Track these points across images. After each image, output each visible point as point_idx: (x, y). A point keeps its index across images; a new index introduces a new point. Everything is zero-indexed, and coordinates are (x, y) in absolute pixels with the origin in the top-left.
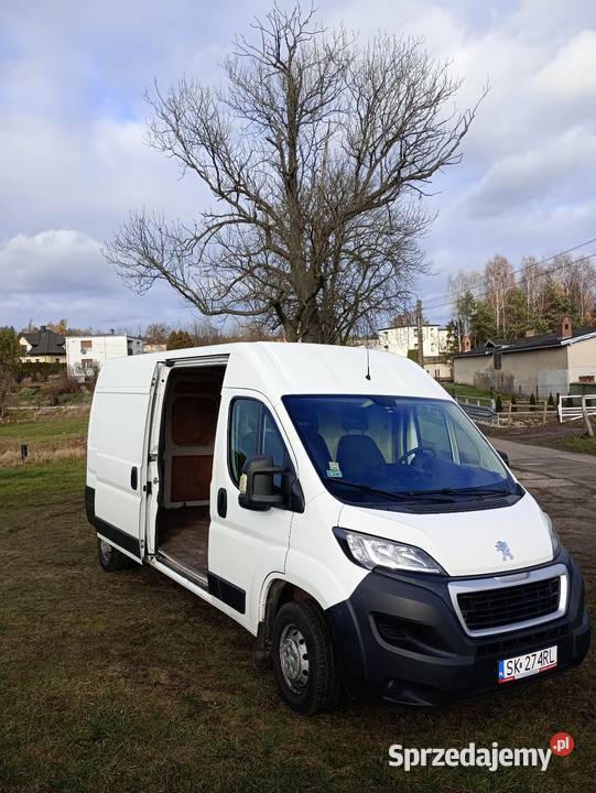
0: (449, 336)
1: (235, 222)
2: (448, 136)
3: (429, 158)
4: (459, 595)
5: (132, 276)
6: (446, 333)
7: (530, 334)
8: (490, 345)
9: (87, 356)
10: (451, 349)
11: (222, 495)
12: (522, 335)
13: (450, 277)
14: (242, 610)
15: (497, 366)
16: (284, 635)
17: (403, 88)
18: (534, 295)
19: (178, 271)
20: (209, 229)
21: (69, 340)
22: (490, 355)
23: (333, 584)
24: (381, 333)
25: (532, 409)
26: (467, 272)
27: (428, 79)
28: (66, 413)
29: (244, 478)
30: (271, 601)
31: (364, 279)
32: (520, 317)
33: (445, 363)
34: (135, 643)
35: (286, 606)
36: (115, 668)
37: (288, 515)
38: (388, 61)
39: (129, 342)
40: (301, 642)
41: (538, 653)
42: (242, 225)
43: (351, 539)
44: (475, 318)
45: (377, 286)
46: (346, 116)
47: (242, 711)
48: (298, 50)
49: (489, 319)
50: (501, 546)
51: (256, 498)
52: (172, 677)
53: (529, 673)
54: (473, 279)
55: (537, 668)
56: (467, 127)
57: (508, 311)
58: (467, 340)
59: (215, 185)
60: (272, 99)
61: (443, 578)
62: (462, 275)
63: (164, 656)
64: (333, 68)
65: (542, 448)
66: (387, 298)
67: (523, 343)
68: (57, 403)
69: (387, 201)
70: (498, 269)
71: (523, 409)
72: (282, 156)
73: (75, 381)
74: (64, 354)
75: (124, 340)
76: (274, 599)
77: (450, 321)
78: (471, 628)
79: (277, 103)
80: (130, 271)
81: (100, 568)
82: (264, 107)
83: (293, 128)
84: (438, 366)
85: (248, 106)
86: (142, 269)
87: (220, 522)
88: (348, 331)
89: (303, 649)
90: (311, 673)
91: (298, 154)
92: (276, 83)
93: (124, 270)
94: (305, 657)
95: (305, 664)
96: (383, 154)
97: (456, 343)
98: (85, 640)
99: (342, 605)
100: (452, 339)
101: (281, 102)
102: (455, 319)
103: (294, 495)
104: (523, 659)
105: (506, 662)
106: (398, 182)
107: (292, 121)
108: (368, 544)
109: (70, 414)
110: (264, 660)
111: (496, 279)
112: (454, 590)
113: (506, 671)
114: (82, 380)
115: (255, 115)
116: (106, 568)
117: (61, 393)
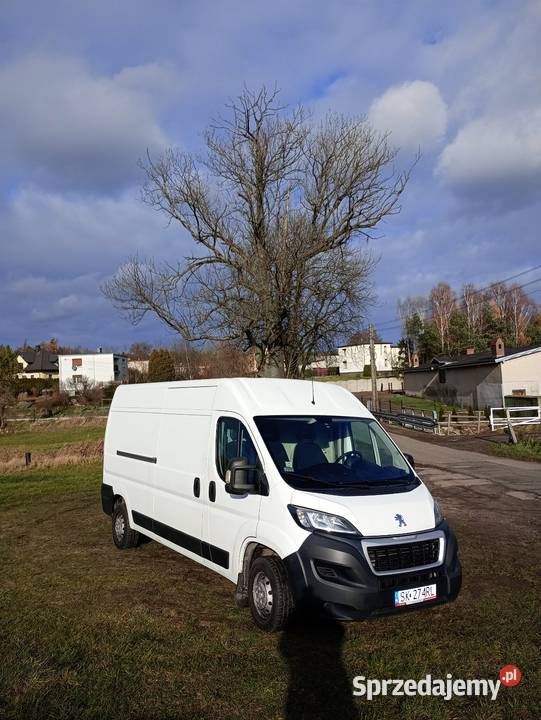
0: (400, 353)
1: (211, 262)
2: (388, 193)
3: (373, 210)
4: (368, 548)
5: (126, 309)
6: (398, 350)
7: (470, 352)
8: (435, 362)
9: (77, 373)
10: (403, 364)
11: (212, 486)
12: (464, 352)
13: (399, 301)
14: (226, 566)
15: (442, 379)
16: (256, 580)
17: (351, 154)
18: (473, 318)
19: (165, 306)
20: (190, 268)
21: (62, 358)
22: (435, 370)
23: (288, 541)
24: (340, 350)
25: (470, 419)
26: (415, 296)
27: (371, 146)
28: (59, 424)
29: (229, 473)
30: (247, 558)
31: (322, 306)
32: (461, 337)
33: (397, 377)
34: (150, 593)
35: (258, 560)
36: (140, 608)
37: (258, 497)
38: (338, 134)
39: (115, 359)
40: (268, 583)
41: (422, 588)
42: (218, 265)
43: (299, 512)
44: (422, 338)
45: (335, 312)
46: (304, 175)
47: (229, 631)
48: (264, 122)
49: (435, 339)
50: (399, 517)
51: (236, 486)
52: (179, 613)
53: (416, 601)
54: (420, 304)
55: (421, 599)
56: (403, 186)
57: (452, 332)
58: (416, 357)
59: (196, 232)
60: (243, 161)
61: (359, 537)
62: (409, 300)
63: (172, 601)
64: (292, 138)
65: (473, 453)
66: (343, 322)
67: (464, 360)
68: (50, 415)
69: (340, 243)
70: (441, 294)
71: (464, 419)
72: (251, 207)
73: (66, 395)
74: (56, 371)
75: (110, 357)
76: (248, 558)
77: (400, 339)
78: (377, 569)
79: (247, 165)
80: (124, 304)
81: (115, 547)
82: (236, 170)
83: (261, 184)
84: (391, 380)
85: (224, 169)
86: (135, 303)
87: (211, 505)
88: (310, 350)
89: (269, 588)
90: (274, 604)
91: (265, 206)
92: (246, 149)
93: (120, 304)
94: (270, 593)
95: (270, 598)
96: (335, 206)
97: (406, 359)
98: (115, 591)
99: (293, 556)
100: (403, 355)
101: (250, 165)
102: (405, 337)
103: (262, 484)
104: (411, 591)
105: (400, 592)
106: (347, 229)
107: (260, 180)
108: (310, 516)
109: (62, 425)
110: (242, 601)
111: (440, 303)
112: (365, 545)
113: (400, 598)
114: (73, 394)
115: (229, 174)
116: (120, 547)
117: (54, 405)
